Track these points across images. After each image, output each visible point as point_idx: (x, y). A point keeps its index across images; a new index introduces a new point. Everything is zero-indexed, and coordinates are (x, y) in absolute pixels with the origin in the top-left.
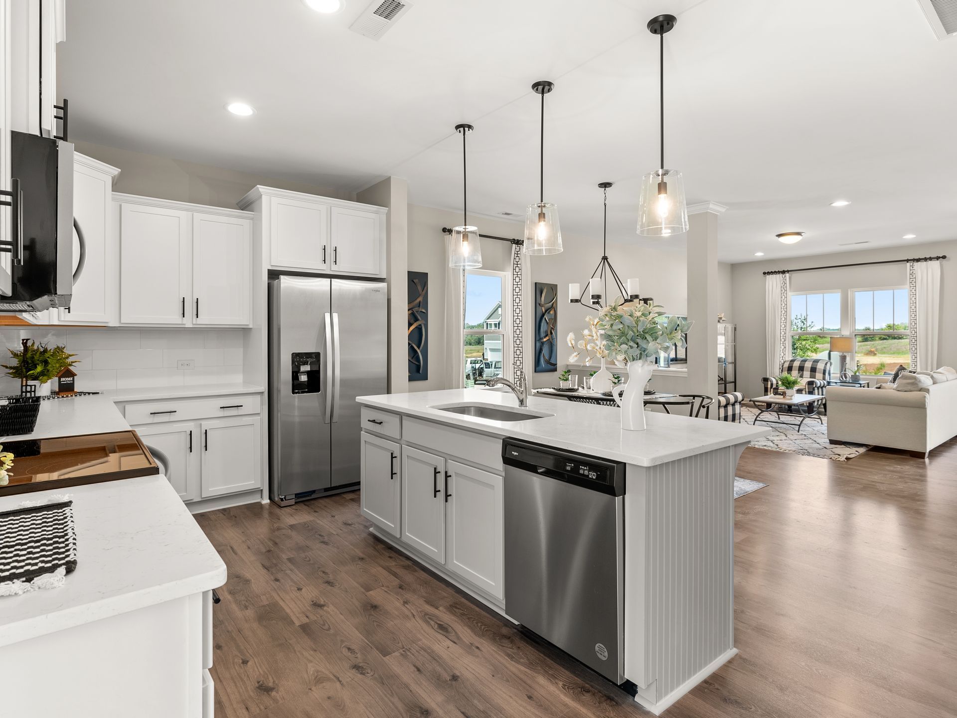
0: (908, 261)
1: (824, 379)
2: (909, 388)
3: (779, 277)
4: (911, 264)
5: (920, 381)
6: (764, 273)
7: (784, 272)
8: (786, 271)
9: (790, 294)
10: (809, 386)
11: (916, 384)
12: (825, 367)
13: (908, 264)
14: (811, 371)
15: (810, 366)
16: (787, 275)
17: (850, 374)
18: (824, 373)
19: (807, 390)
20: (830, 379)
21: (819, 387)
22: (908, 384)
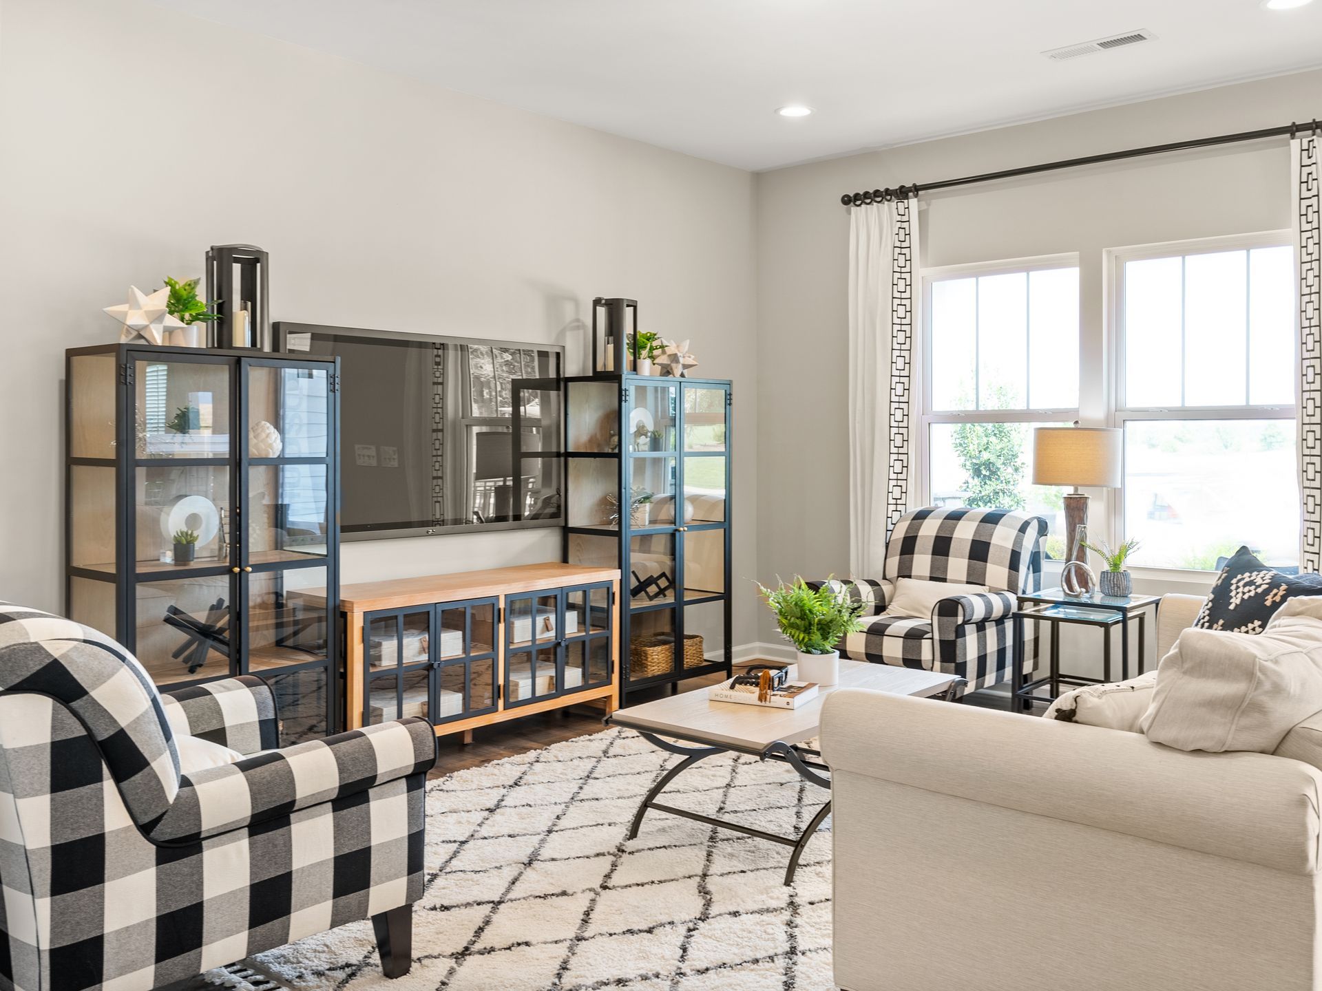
0: (1293, 130)
1: (1012, 587)
3: (888, 210)
4: (1305, 141)
6: (847, 200)
7: (902, 193)
8: (910, 190)
9: (920, 271)
10: (945, 619)
12: (1018, 541)
13: (1295, 144)
14: (971, 558)
15: (970, 537)
16: (913, 202)
18: (1014, 565)
19: (937, 637)
20: (1037, 587)
21: (985, 620)
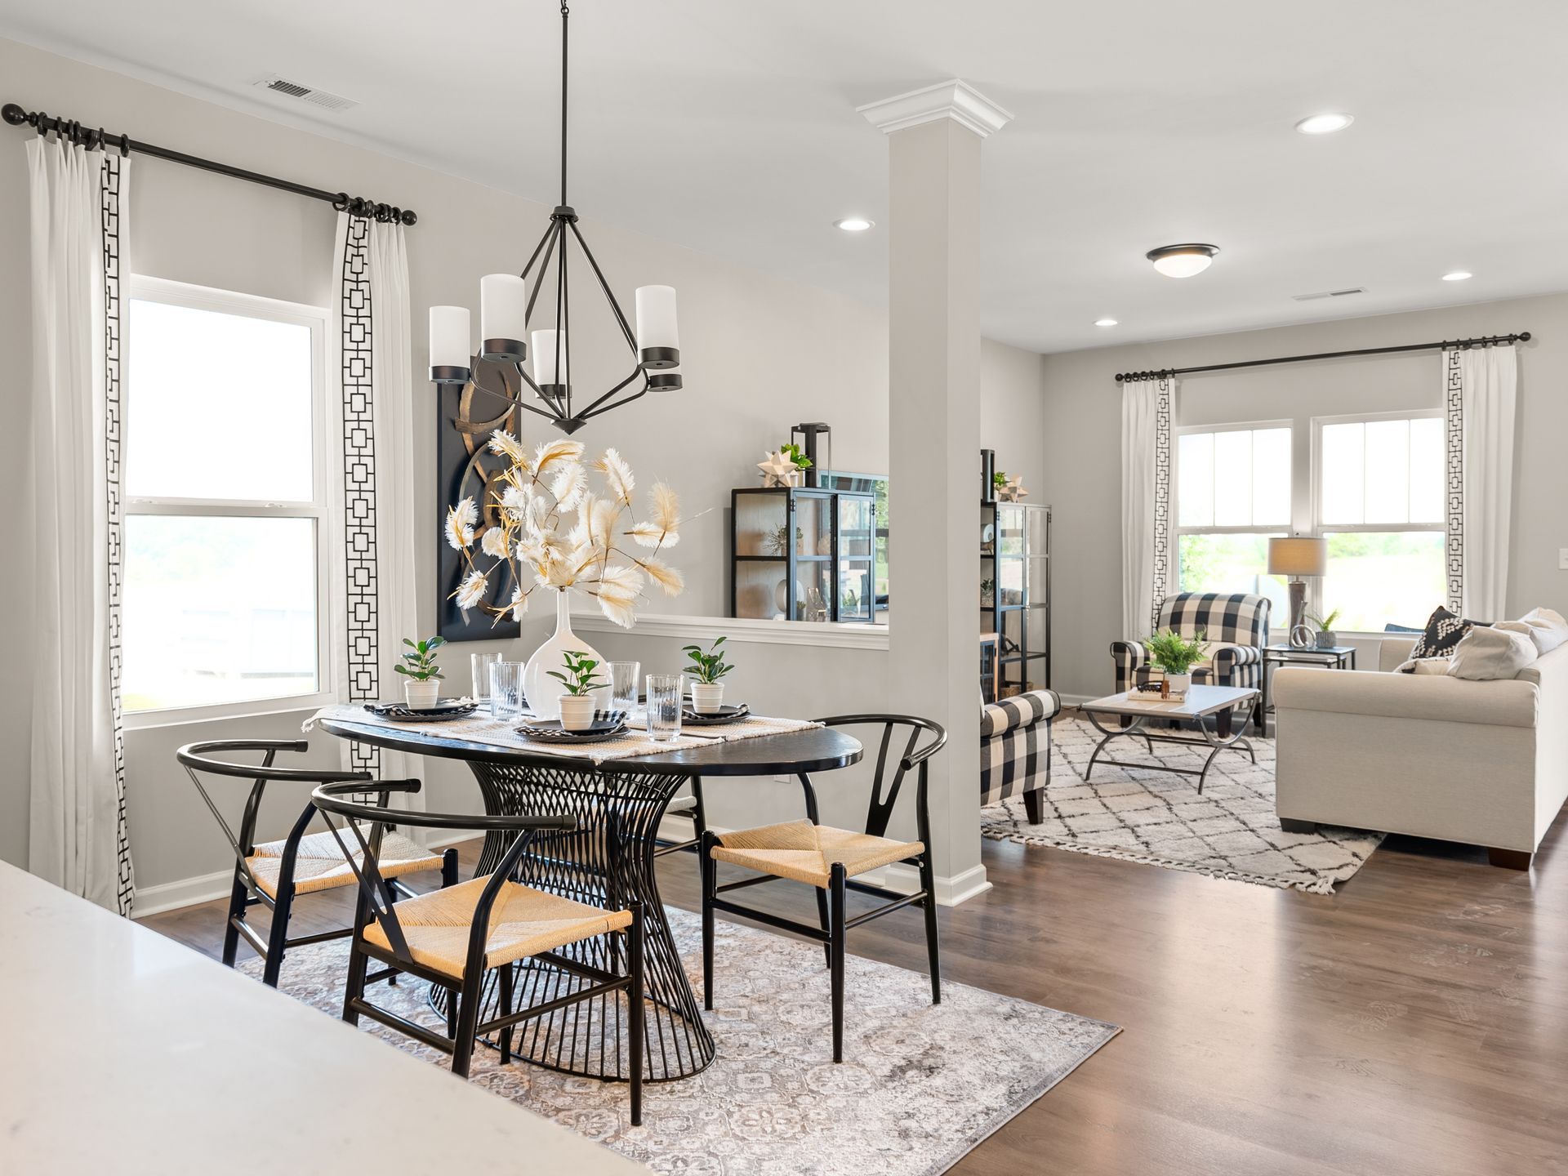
0: (1444, 345)
1: (1254, 643)
2: (1492, 669)
3: (1154, 385)
4: (1453, 353)
5: (1518, 651)
6: (1119, 378)
7: (1163, 375)
8: (1169, 372)
9: (1175, 428)
10: (1223, 662)
11: (1510, 659)
12: (1256, 613)
13: (1446, 354)
14: (1224, 625)
15: (1223, 611)
16: (1172, 382)
17: (1312, 629)
18: (1255, 630)
19: (1216, 673)
20: (1267, 645)
21: (1245, 663)
22: (1490, 658)
